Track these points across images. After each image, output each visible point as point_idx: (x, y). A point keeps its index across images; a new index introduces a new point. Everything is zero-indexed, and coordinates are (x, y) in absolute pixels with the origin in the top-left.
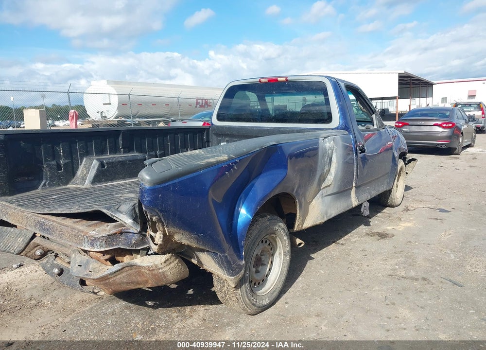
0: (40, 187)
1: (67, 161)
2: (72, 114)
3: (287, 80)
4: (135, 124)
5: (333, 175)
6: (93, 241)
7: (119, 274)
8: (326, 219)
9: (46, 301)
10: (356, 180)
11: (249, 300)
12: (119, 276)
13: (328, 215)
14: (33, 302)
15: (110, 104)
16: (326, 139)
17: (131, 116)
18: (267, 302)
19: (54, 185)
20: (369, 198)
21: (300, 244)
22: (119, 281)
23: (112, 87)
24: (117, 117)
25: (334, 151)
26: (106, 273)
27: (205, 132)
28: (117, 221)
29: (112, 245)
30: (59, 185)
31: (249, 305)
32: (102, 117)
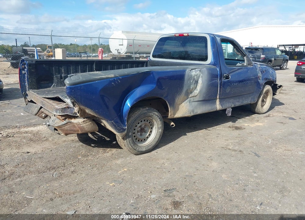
0: (52, 87)
1: (65, 75)
2: (100, 51)
3: (188, 35)
4: (136, 58)
5: (199, 90)
6: (57, 110)
7: (66, 126)
8: (192, 114)
9: (50, 139)
10: (220, 95)
11: (131, 146)
12: (66, 127)
13: (195, 112)
14: (45, 139)
15: (123, 45)
16: (194, 70)
17: (134, 53)
18: (144, 150)
19: (58, 86)
20: (233, 106)
21: (173, 125)
22: (66, 129)
23: (125, 35)
24: (126, 53)
25: (200, 77)
26: (60, 124)
27: (145, 64)
28: (66, 103)
29: (65, 113)
30: (61, 87)
31: (131, 149)
32: (118, 52)
